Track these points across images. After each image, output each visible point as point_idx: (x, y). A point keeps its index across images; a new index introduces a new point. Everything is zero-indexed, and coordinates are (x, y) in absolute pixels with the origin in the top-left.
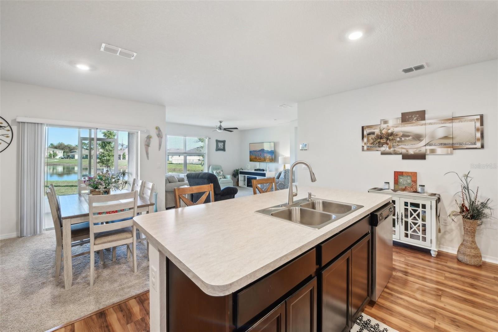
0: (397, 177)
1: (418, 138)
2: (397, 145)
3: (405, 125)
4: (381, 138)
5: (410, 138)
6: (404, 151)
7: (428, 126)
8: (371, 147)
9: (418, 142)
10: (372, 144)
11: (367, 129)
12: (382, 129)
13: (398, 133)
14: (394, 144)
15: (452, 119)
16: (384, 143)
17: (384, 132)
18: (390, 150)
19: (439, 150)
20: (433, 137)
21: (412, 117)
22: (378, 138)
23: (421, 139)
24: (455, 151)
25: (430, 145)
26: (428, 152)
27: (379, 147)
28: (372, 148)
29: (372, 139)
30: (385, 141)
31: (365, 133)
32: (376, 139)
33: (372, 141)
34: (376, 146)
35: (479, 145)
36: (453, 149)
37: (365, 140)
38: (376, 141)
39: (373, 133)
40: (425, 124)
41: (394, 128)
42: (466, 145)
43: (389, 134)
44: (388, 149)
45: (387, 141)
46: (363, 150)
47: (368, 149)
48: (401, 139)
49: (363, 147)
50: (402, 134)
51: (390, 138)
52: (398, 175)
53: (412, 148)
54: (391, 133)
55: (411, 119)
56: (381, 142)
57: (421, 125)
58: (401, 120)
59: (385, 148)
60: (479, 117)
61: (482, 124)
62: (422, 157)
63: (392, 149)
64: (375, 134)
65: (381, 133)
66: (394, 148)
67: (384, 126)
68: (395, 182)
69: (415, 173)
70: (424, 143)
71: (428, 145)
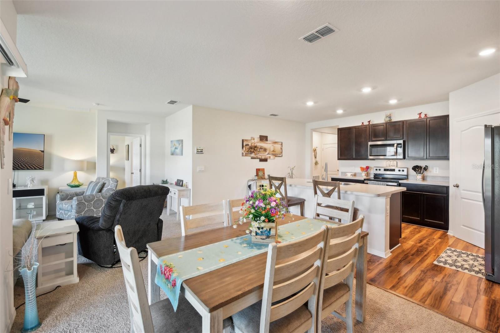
0: (258, 172)
1: (265, 150)
3: (262, 142)
4: (252, 149)
5: (263, 150)
6: (260, 157)
7: (268, 145)
8: (247, 154)
9: (265, 152)
10: (247, 152)
11: (245, 142)
12: (252, 143)
13: (259, 147)
14: (257, 153)
15: (275, 143)
17: (253, 145)
19: (272, 157)
20: (270, 150)
21: (264, 139)
24: (276, 157)
25: (269, 154)
26: (268, 158)
27: (251, 154)
29: (247, 148)
31: (244, 144)
32: (249, 149)
33: (247, 150)
34: (249, 153)
35: (281, 156)
37: (244, 148)
39: (248, 145)
40: (267, 143)
41: (257, 143)
42: (278, 155)
44: (254, 155)
45: (254, 150)
46: (243, 155)
47: (246, 155)
48: (259, 150)
49: (243, 153)
52: (258, 170)
53: (263, 155)
54: (256, 146)
56: (252, 151)
58: (259, 139)
59: (253, 155)
60: (281, 143)
61: (282, 147)
62: (265, 160)
63: (256, 156)
65: (251, 145)
66: (257, 155)
67: (253, 141)
68: (257, 175)
69: (264, 169)
70: (267, 153)
71: (268, 154)
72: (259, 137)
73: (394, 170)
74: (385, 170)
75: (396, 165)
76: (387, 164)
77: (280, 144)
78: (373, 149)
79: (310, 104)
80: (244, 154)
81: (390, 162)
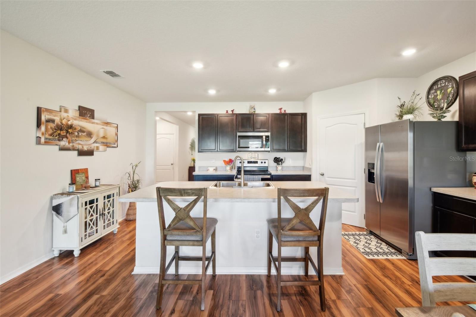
0: (75, 176)
1: (90, 135)
2: (76, 140)
3: (82, 120)
4: (61, 130)
5: (85, 134)
6: (80, 147)
7: (96, 125)
8: (50, 139)
9: (89, 139)
10: (51, 135)
11: (45, 113)
12: (63, 118)
13: (77, 127)
14: (73, 139)
15: (107, 124)
16: (64, 135)
17: (64, 122)
18: (69, 145)
19: (101, 148)
20: (98, 136)
21: (86, 113)
22: (59, 128)
23: (92, 136)
24: (108, 149)
25: (97, 143)
26: (95, 149)
27: (59, 140)
28: (51, 141)
29: (51, 128)
30: (65, 134)
31: (43, 118)
32: (56, 129)
33: (51, 132)
34: (56, 139)
35: (116, 146)
36: (107, 147)
37: (43, 128)
38: (56, 132)
39: (53, 121)
41: (73, 121)
42: (112, 144)
43: (68, 126)
44: (67, 144)
45: (67, 134)
46: (38, 143)
47: (46, 143)
48: (78, 134)
49: (38, 138)
50: (80, 129)
51: (70, 130)
52: (74, 173)
53: (85, 144)
54: (71, 125)
55: (86, 115)
56: (62, 134)
57: (92, 123)
58: (79, 113)
59: (64, 143)
60: (116, 125)
62: (90, 153)
63: (71, 144)
64: (55, 123)
65: (61, 123)
66: (73, 143)
67: (64, 115)
68: (73, 182)
69: (87, 169)
70: (93, 140)
71: (95, 142)
72: (77, 109)
73: (256, 162)
74: (249, 162)
75: (257, 157)
76: (249, 156)
77: (114, 127)
78: (241, 141)
79: (198, 66)
80: (43, 140)
81: (252, 154)
